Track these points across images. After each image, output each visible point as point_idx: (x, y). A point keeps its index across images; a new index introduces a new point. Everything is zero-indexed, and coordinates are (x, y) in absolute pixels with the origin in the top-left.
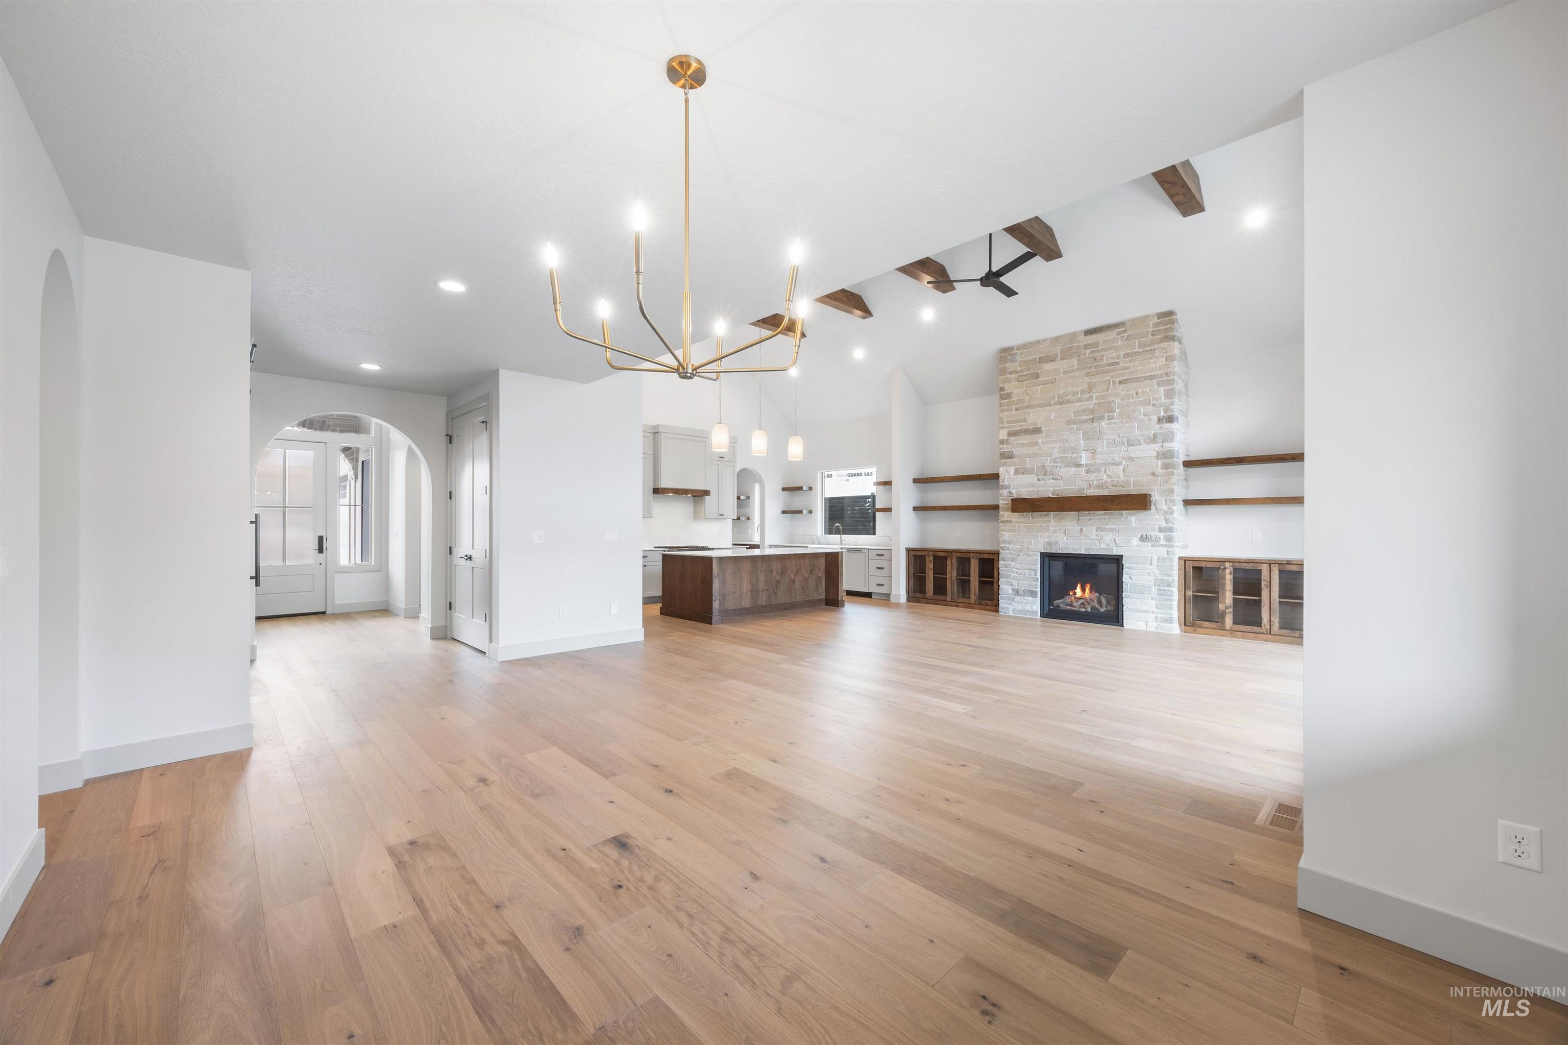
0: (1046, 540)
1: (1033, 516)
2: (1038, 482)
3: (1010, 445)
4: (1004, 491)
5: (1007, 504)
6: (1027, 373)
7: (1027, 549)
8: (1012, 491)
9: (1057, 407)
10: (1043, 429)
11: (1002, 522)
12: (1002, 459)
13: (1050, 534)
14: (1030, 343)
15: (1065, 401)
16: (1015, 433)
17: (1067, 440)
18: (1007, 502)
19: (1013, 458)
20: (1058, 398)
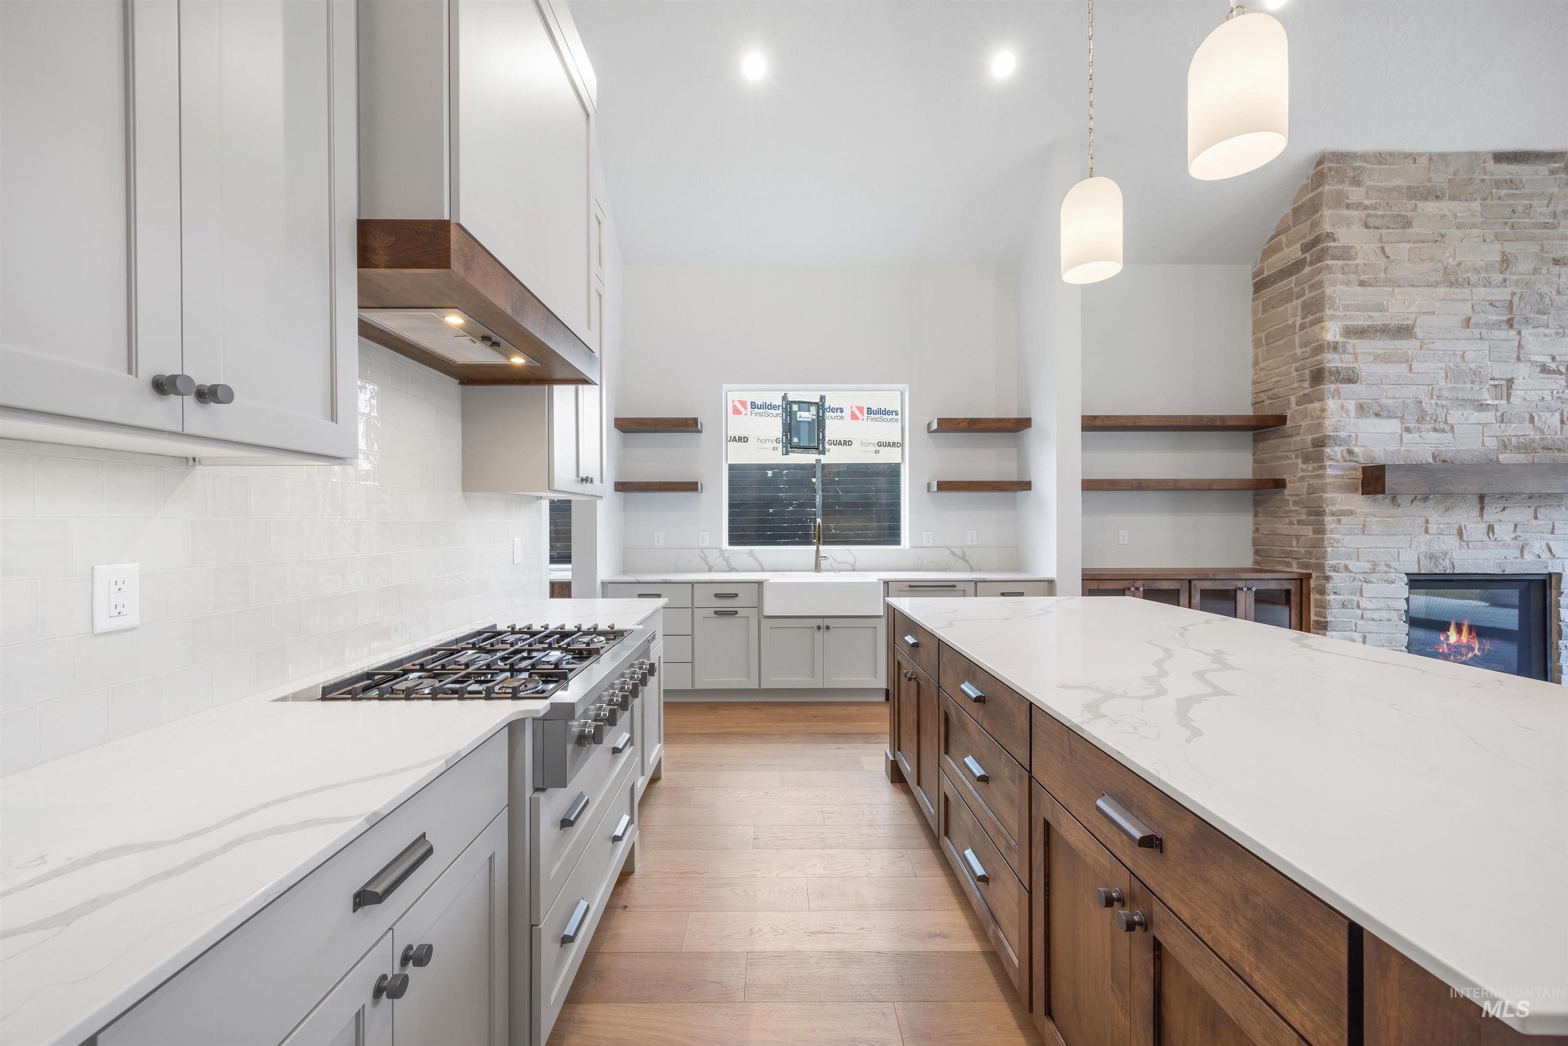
0: (1423, 549)
1: (1399, 501)
2: (1406, 436)
3: (1347, 356)
4: (1337, 449)
5: (1342, 476)
6: (1383, 213)
7: (1386, 569)
8: (1356, 449)
9: (1443, 290)
10: (1415, 329)
11: (1333, 515)
12: (1332, 383)
13: (1428, 537)
14: (1392, 154)
15: (1460, 280)
16: (1362, 332)
17: (1463, 357)
18: (1342, 473)
19: (1356, 382)
20: (1445, 274)
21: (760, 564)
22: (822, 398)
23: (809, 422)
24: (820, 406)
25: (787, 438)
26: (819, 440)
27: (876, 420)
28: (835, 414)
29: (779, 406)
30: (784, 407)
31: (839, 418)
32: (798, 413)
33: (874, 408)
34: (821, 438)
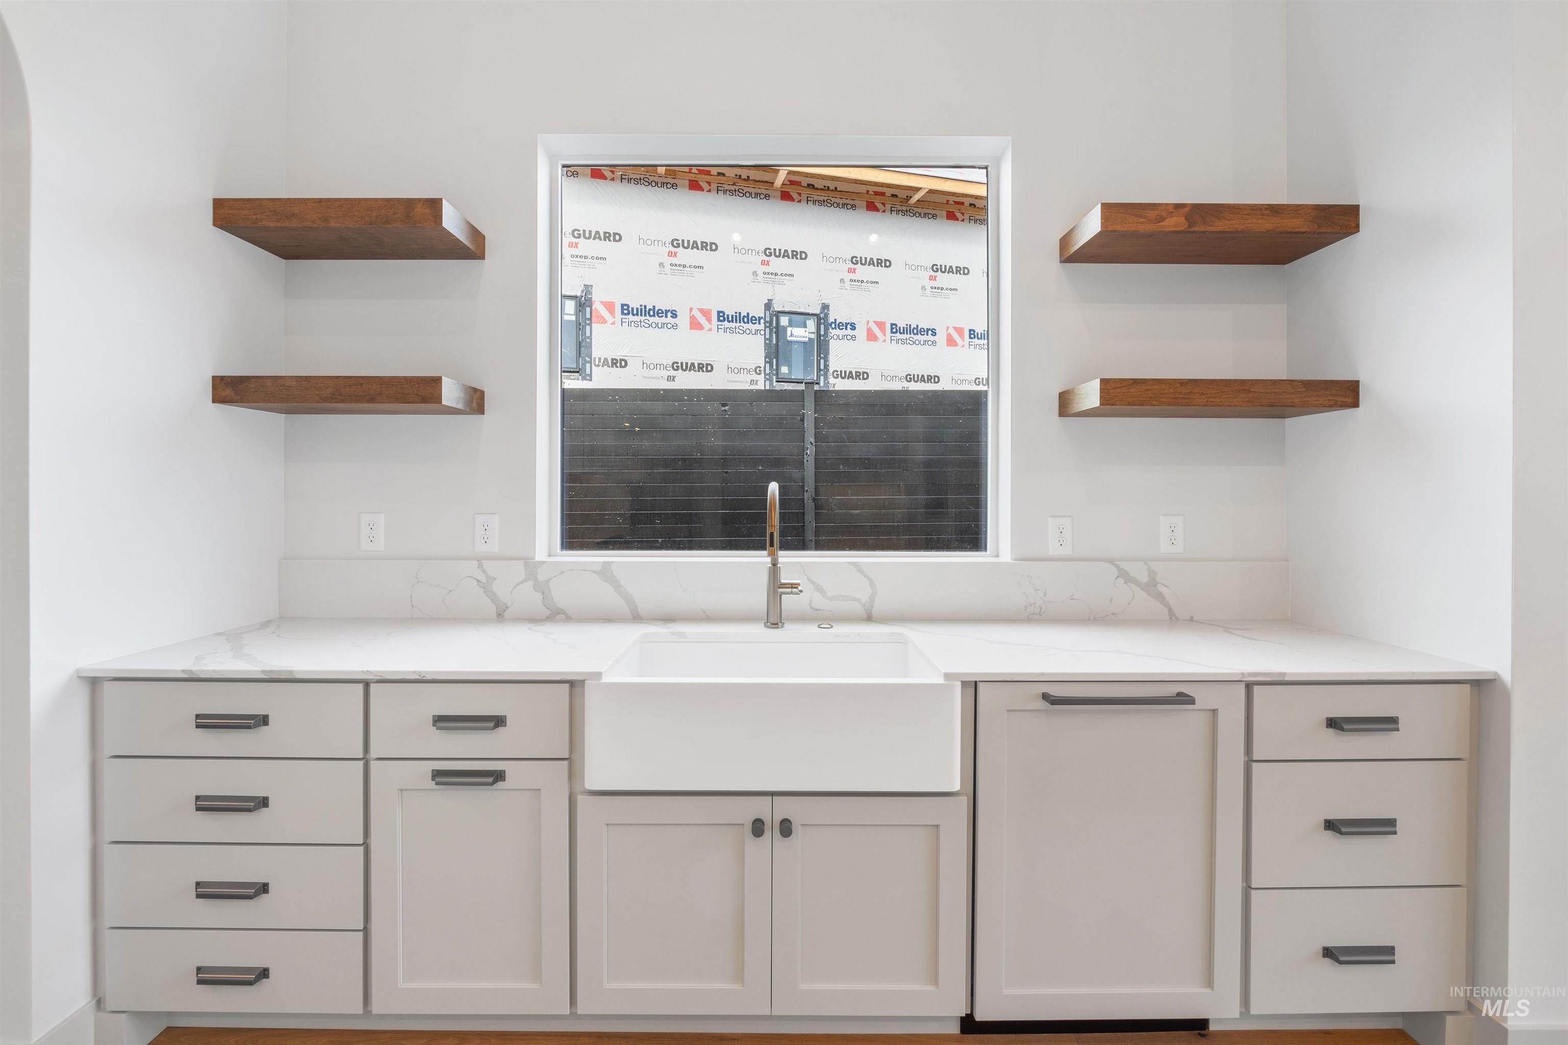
21: (630, 600)
22: (825, 307)
23: (804, 343)
24: (822, 319)
25: (771, 366)
26: (819, 370)
27: (904, 342)
28: (844, 332)
29: (760, 318)
30: (768, 319)
31: (849, 337)
32: (789, 329)
33: (901, 324)
34: (822, 367)
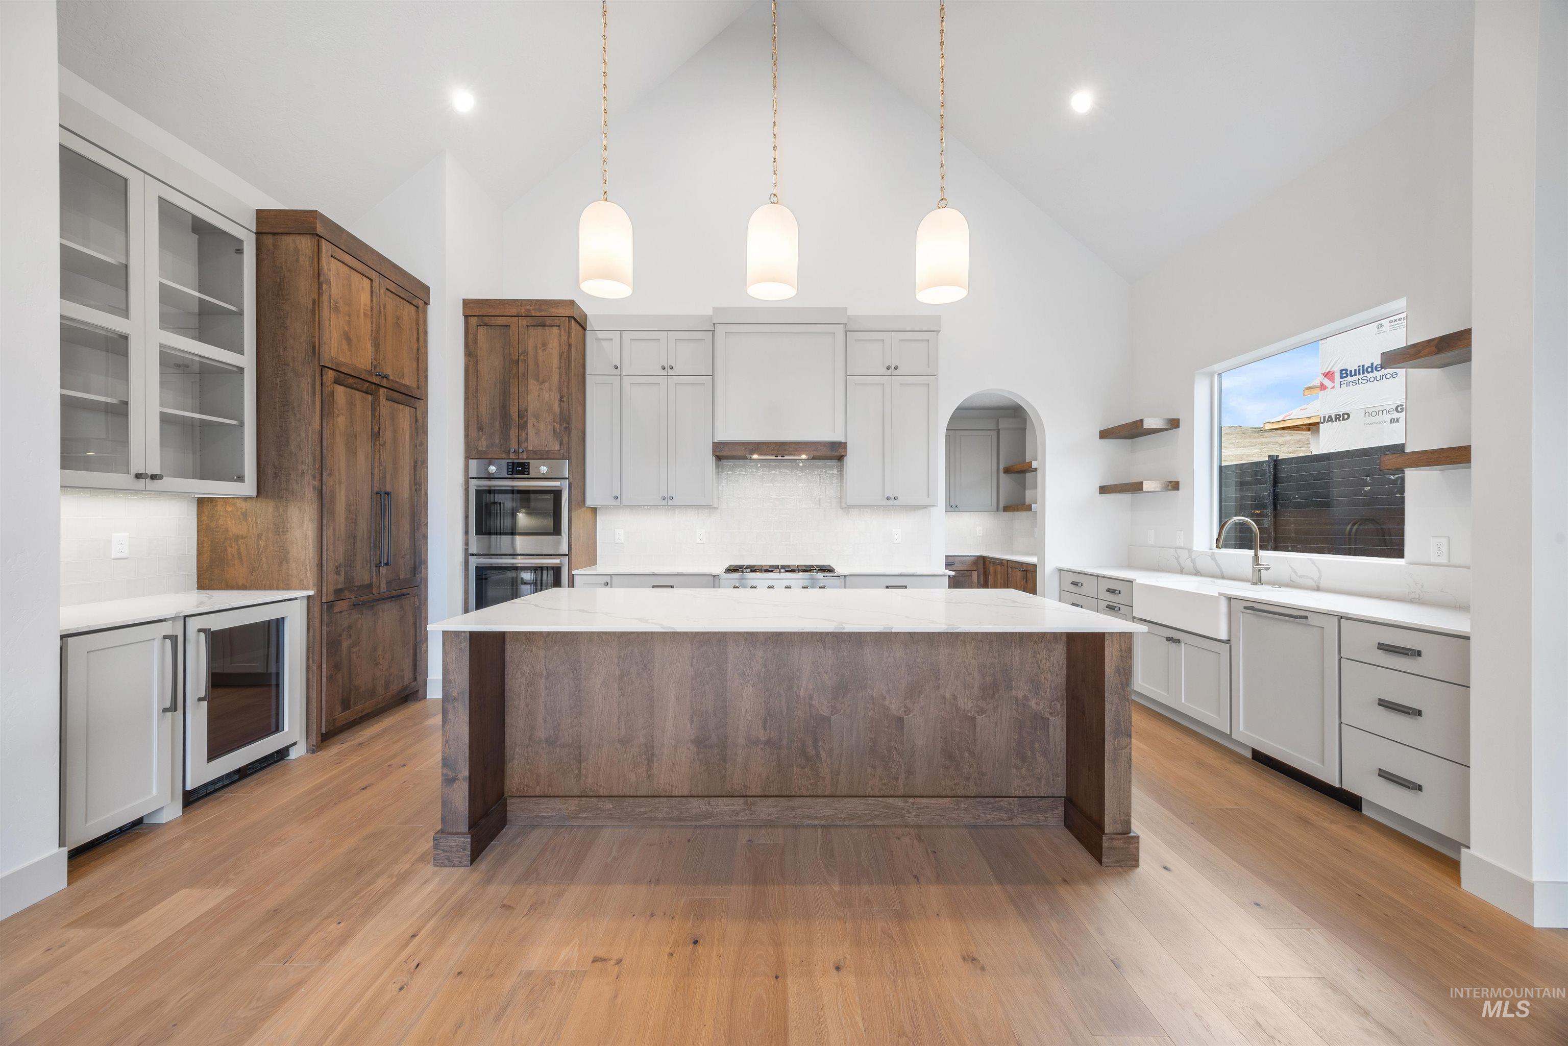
21: (1221, 570)
